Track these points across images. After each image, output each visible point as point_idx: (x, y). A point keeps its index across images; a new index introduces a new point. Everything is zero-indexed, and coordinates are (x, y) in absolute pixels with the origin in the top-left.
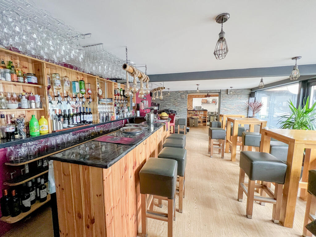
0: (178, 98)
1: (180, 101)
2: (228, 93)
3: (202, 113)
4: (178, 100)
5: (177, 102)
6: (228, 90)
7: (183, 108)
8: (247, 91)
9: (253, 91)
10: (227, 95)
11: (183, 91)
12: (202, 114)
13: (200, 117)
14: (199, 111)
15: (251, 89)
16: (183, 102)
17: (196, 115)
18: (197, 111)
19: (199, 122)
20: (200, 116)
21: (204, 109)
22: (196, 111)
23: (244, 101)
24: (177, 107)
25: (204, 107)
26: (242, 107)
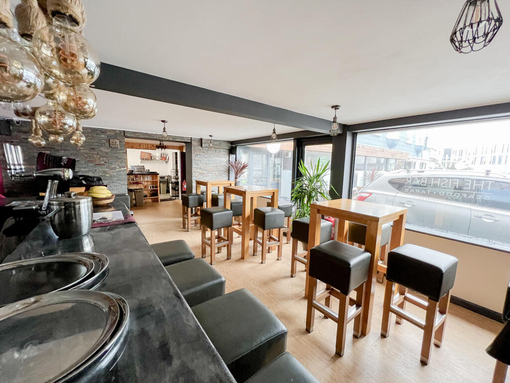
0: (102, 145)
1: (107, 153)
2: (203, 145)
3: (149, 178)
4: (101, 151)
5: (98, 154)
6: (201, 139)
7: (117, 170)
8: (226, 144)
9: (234, 146)
10: (201, 148)
11: (113, 130)
12: (149, 180)
13: (145, 187)
14: (143, 174)
15: (232, 143)
16: (117, 157)
17: (137, 183)
18: (139, 176)
19: (144, 197)
20: (146, 184)
21: (150, 171)
22: (136, 175)
23: (223, 158)
24: (99, 169)
25: (150, 167)
26: (222, 169)
